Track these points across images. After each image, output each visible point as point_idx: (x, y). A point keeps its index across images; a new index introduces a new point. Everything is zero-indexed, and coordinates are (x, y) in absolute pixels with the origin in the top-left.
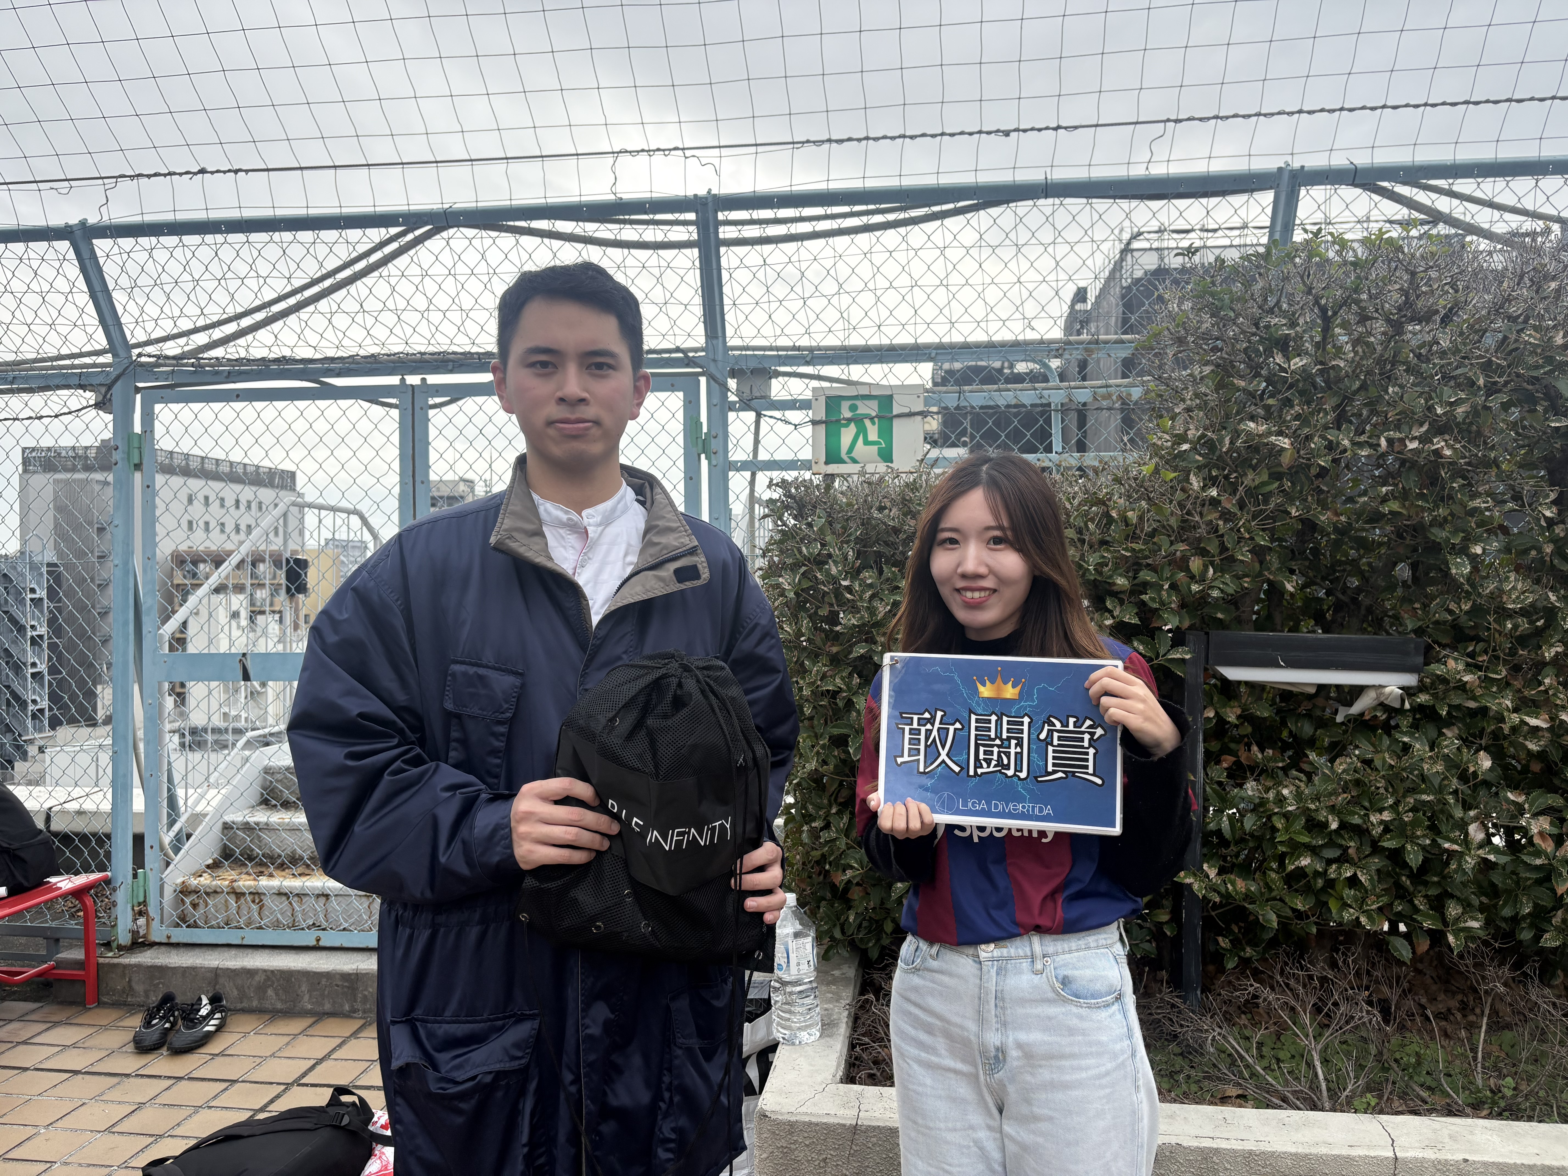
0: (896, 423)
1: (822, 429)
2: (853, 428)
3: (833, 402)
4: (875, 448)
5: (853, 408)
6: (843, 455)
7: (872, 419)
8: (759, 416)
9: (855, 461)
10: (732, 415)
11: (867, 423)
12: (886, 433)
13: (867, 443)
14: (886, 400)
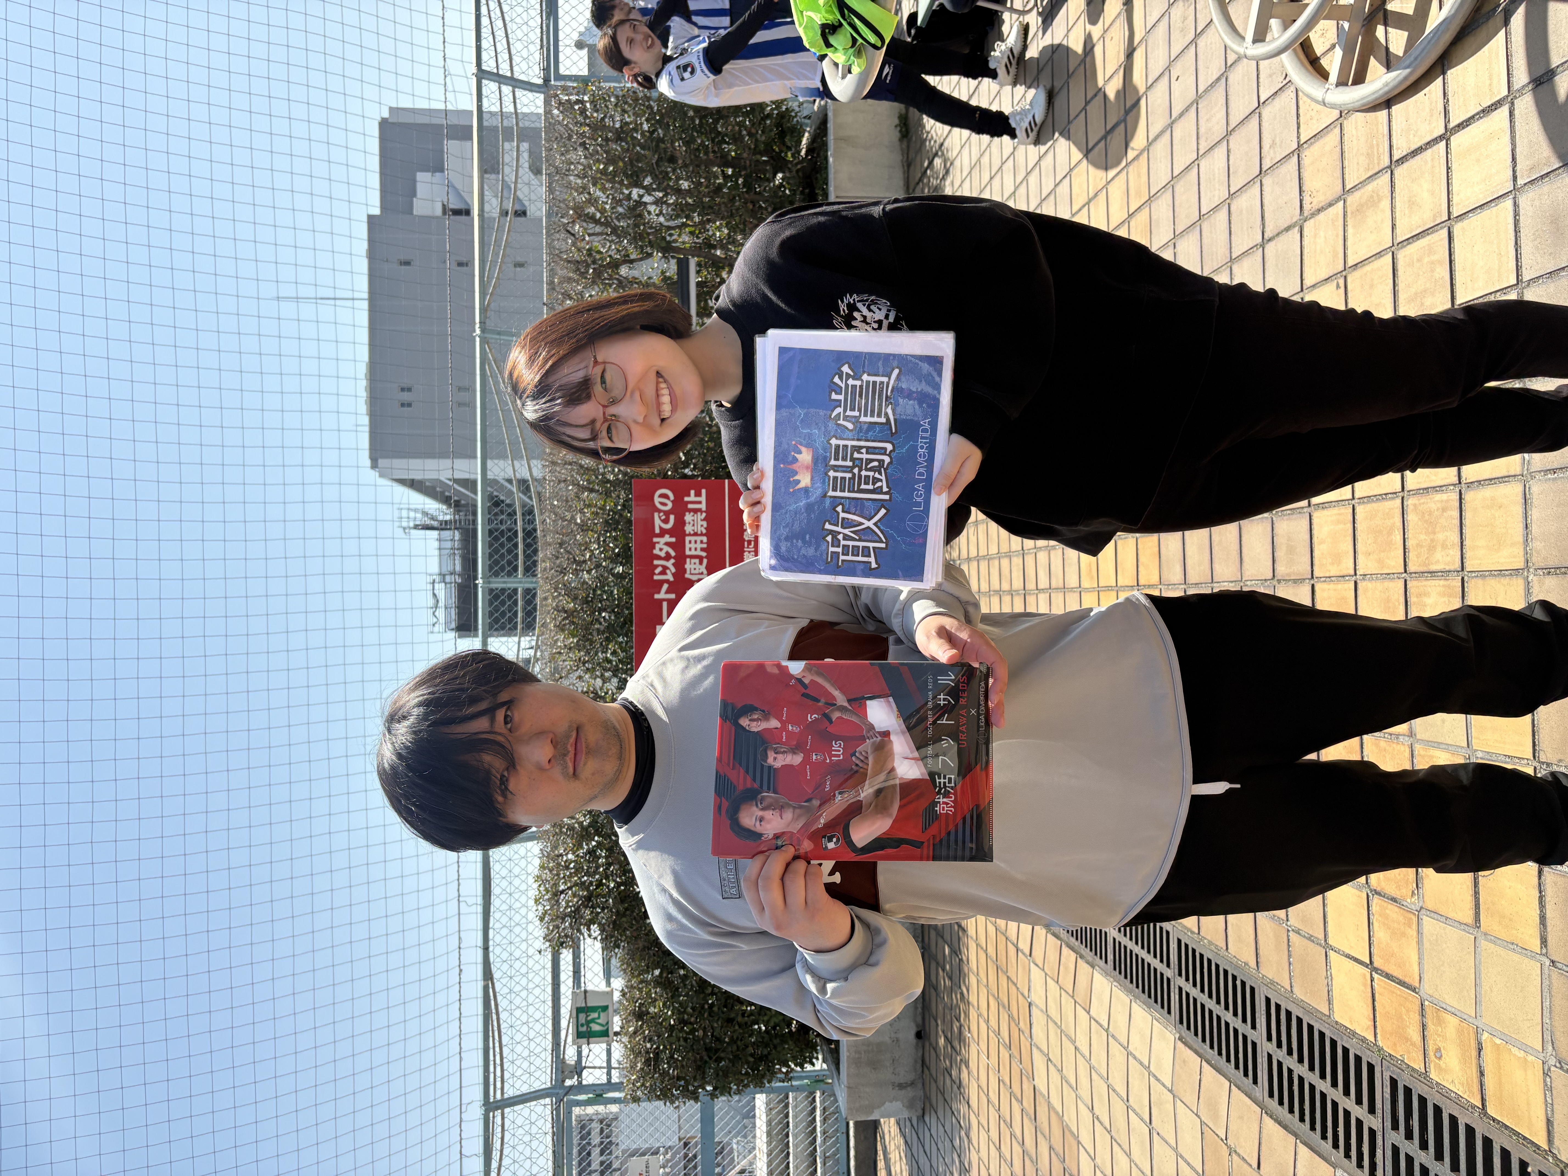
0: (589, 1005)
1: (591, 1040)
2: (592, 1025)
3: (579, 1035)
4: (602, 1014)
5: (582, 1025)
6: (605, 1028)
7: (587, 1016)
8: (585, 1067)
9: (608, 1023)
10: (584, 1082)
11: (589, 1018)
12: (594, 1009)
13: (599, 1018)
14: (579, 1010)
